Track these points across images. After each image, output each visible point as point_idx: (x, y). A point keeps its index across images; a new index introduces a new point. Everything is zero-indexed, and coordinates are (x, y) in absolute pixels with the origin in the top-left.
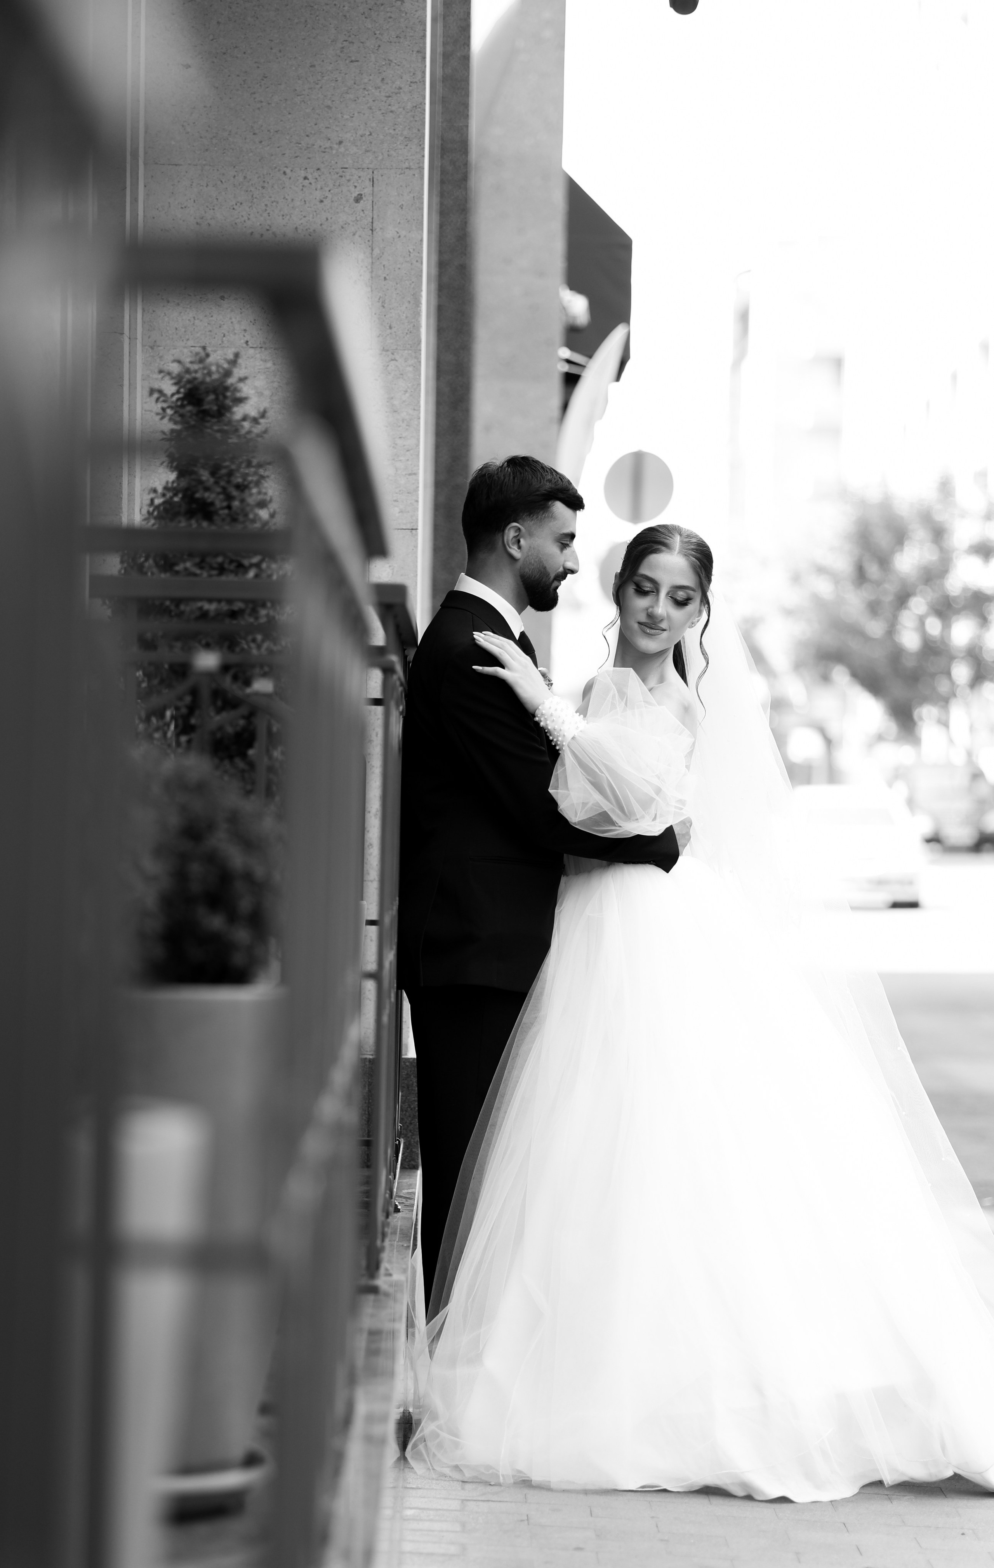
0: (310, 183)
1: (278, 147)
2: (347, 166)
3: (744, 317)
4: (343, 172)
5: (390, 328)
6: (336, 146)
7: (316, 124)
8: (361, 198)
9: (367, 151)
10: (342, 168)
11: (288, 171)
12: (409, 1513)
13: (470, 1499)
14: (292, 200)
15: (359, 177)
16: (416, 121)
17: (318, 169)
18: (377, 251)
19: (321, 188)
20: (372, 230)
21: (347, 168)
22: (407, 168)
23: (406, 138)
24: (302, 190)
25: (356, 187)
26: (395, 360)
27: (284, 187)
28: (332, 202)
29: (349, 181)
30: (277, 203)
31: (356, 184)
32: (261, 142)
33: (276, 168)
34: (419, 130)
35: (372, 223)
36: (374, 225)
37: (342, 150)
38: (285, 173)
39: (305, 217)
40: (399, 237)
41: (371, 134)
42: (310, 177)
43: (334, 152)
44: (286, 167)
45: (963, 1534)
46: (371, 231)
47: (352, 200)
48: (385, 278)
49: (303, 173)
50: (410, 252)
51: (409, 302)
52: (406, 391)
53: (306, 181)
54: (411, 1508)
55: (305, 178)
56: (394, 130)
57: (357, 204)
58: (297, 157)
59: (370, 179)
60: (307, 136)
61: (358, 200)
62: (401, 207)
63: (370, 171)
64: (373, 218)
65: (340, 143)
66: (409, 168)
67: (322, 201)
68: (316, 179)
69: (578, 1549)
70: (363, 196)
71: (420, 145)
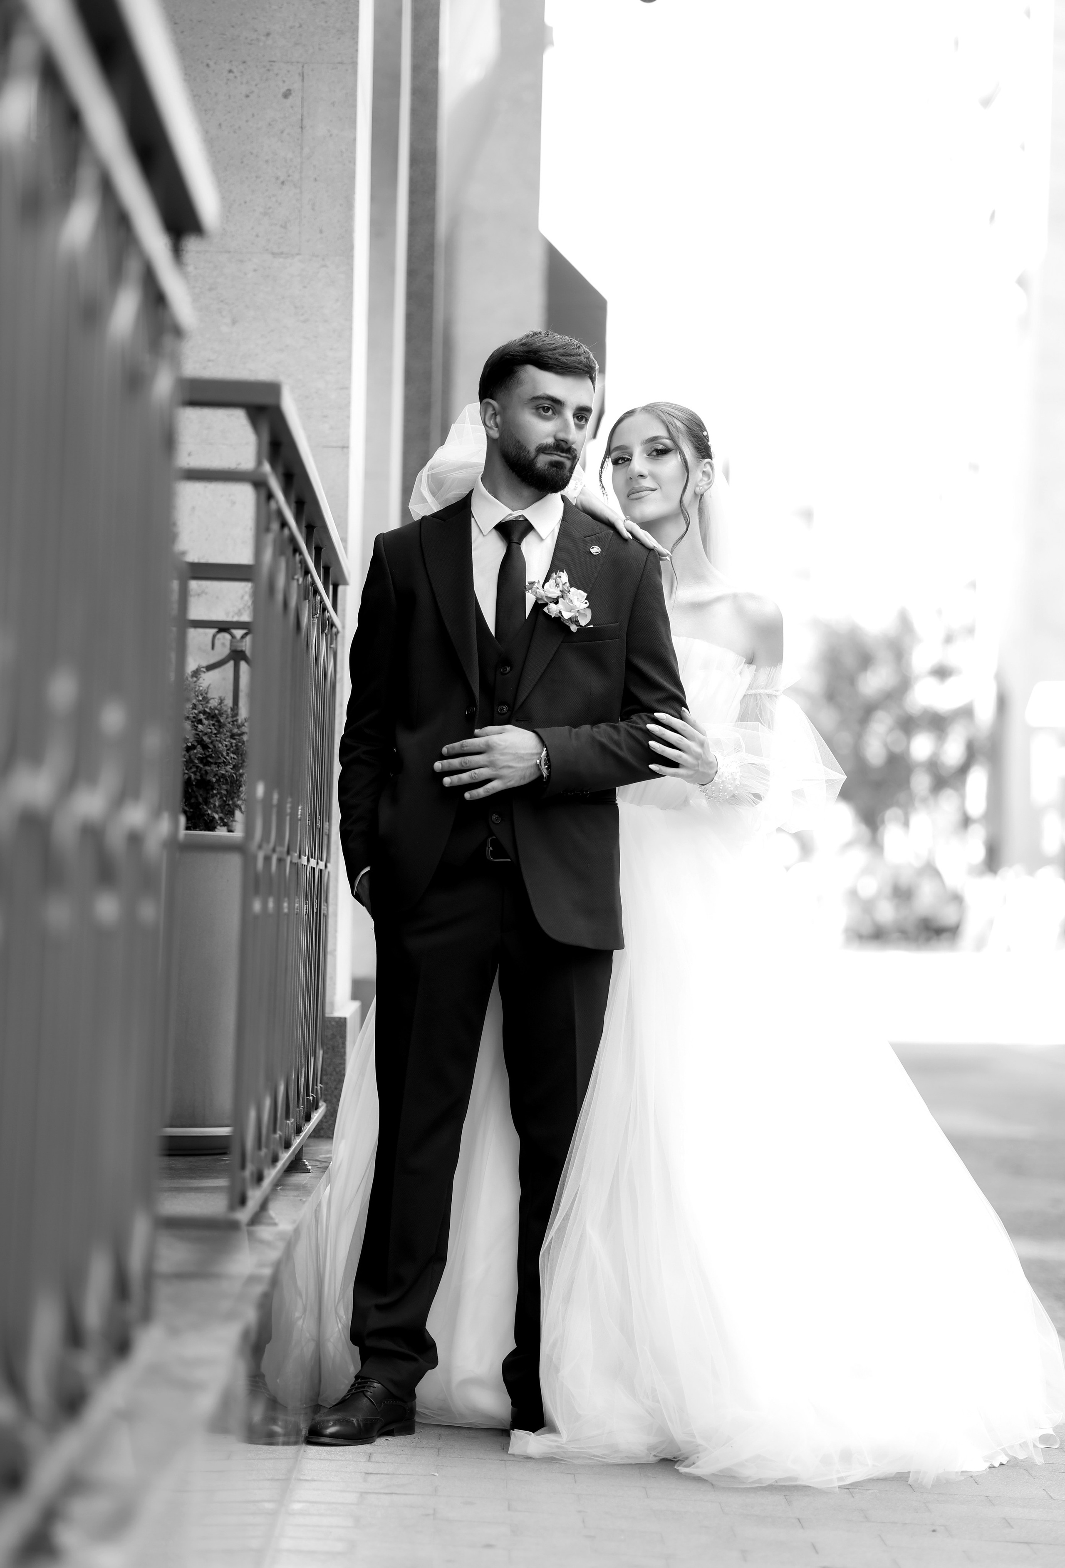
0: (236, 77)
1: (202, 38)
2: (274, 59)
4: (271, 65)
5: (321, 232)
6: (263, 38)
7: (242, 15)
8: (290, 94)
9: (296, 44)
10: (270, 61)
11: (211, 63)
12: (297, 1506)
13: (370, 1491)
14: (216, 94)
15: (289, 71)
16: (349, 13)
17: (244, 62)
18: (306, 150)
19: (247, 83)
20: (301, 128)
21: (274, 62)
22: (339, 63)
23: (338, 31)
24: (227, 84)
25: (284, 82)
26: (325, 266)
27: (207, 81)
28: (259, 97)
29: (277, 75)
30: (200, 97)
31: (284, 79)
32: (182, 32)
33: (198, 60)
34: (352, 23)
35: (302, 120)
36: (304, 122)
37: (270, 42)
38: (208, 65)
39: (229, 112)
40: (331, 135)
41: (300, 26)
42: (235, 70)
43: (261, 44)
44: (210, 59)
45: (934, 1531)
46: (300, 130)
47: (280, 96)
48: (316, 180)
49: (227, 66)
50: (342, 152)
51: (341, 205)
52: (337, 300)
53: (231, 74)
54: (299, 1502)
55: (230, 71)
56: (326, 22)
57: (285, 100)
58: (221, 49)
59: (299, 74)
60: (233, 27)
61: (287, 95)
62: (333, 104)
63: (300, 65)
64: (302, 115)
65: (268, 34)
66: (341, 63)
67: (247, 96)
68: (242, 72)
69: (489, 1546)
70: (292, 92)
71: (354, 39)
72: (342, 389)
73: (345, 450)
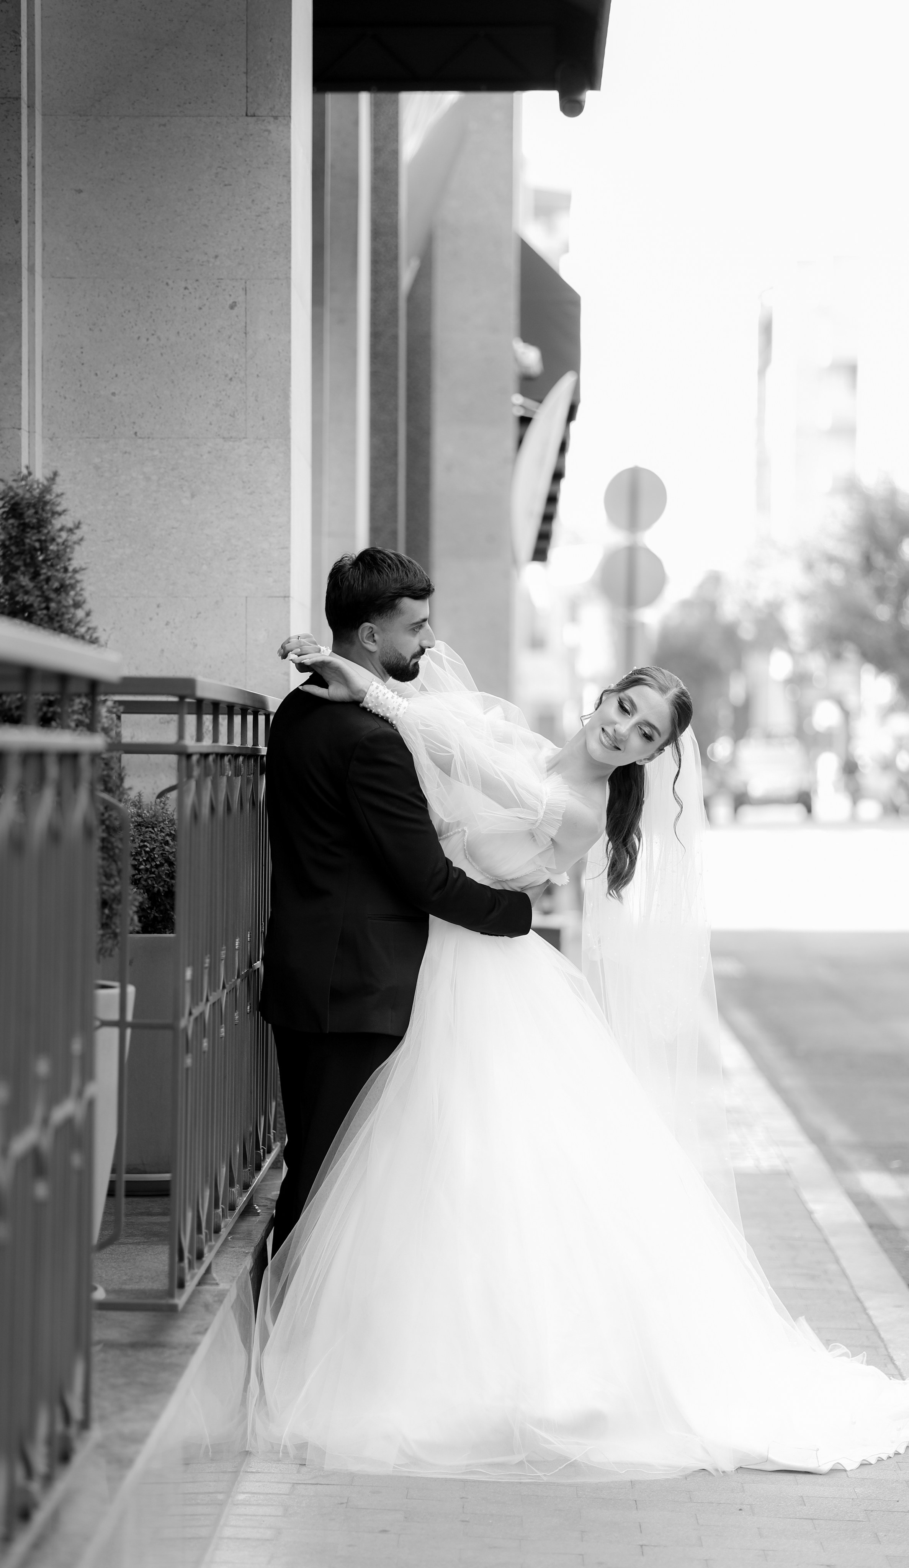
0: (190, 293)
1: (162, 261)
2: (222, 277)
3: (767, 329)
4: (219, 282)
5: (263, 419)
6: (212, 260)
7: (194, 241)
8: (236, 305)
9: (240, 264)
10: (218, 279)
11: (170, 282)
12: (241, 1497)
13: (300, 1482)
14: (174, 308)
15: (234, 287)
16: (283, 237)
17: (197, 280)
18: (250, 352)
19: (200, 297)
20: (245, 333)
21: (222, 279)
22: (276, 278)
23: (274, 252)
24: (183, 299)
25: (230, 295)
26: (267, 447)
27: (166, 297)
28: (210, 309)
29: (224, 290)
30: (161, 310)
31: (231, 293)
32: (146, 257)
33: (159, 279)
34: (286, 245)
35: (246, 327)
36: (247, 329)
37: (218, 263)
38: (167, 284)
39: (186, 322)
40: (270, 339)
41: (243, 249)
42: (189, 287)
43: (211, 265)
44: (169, 279)
46: (244, 335)
47: (227, 307)
48: (258, 376)
49: (183, 284)
50: (279, 352)
51: (279, 396)
52: (278, 475)
53: (187, 291)
54: (243, 1493)
55: (186, 288)
56: (264, 245)
57: (231, 311)
58: (178, 270)
59: (243, 289)
60: (187, 251)
61: (233, 306)
62: (271, 312)
63: (243, 282)
64: (246, 323)
65: (216, 257)
66: (277, 278)
67: (200, 309)
68: (195, 289)
70: (237, 304)
71: (287, 258)
72: (283, 548)
73: (286, 599)
